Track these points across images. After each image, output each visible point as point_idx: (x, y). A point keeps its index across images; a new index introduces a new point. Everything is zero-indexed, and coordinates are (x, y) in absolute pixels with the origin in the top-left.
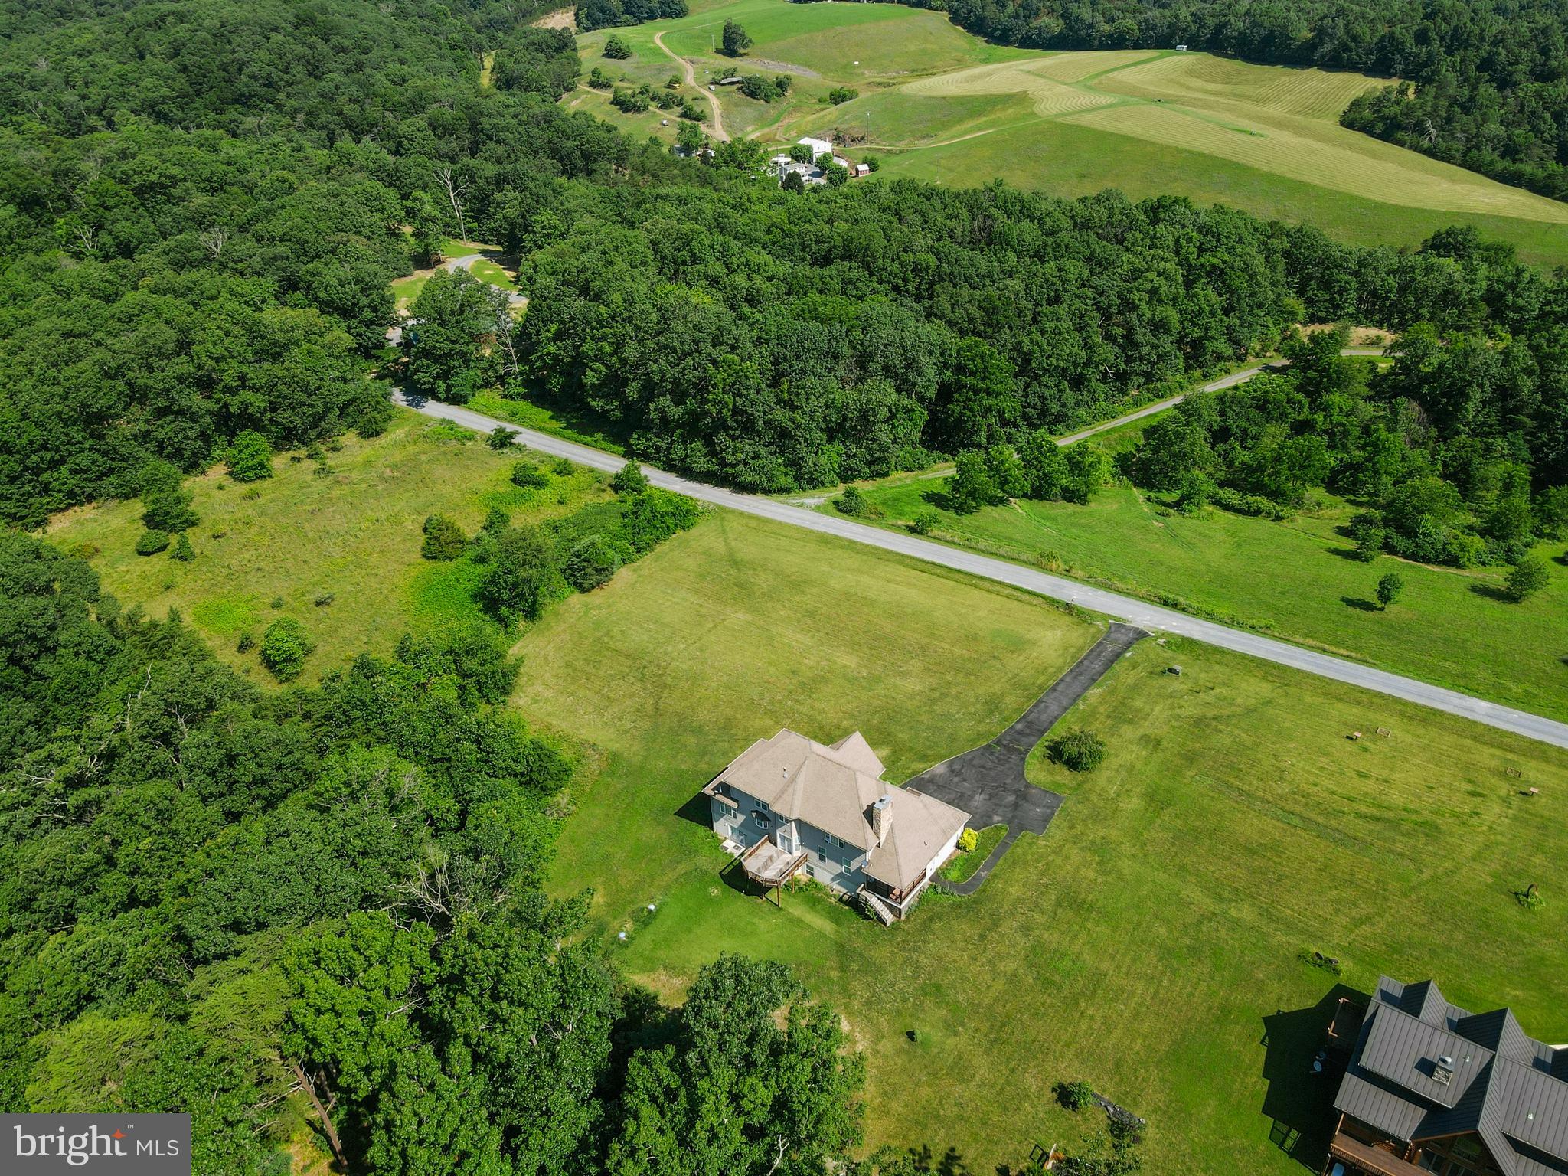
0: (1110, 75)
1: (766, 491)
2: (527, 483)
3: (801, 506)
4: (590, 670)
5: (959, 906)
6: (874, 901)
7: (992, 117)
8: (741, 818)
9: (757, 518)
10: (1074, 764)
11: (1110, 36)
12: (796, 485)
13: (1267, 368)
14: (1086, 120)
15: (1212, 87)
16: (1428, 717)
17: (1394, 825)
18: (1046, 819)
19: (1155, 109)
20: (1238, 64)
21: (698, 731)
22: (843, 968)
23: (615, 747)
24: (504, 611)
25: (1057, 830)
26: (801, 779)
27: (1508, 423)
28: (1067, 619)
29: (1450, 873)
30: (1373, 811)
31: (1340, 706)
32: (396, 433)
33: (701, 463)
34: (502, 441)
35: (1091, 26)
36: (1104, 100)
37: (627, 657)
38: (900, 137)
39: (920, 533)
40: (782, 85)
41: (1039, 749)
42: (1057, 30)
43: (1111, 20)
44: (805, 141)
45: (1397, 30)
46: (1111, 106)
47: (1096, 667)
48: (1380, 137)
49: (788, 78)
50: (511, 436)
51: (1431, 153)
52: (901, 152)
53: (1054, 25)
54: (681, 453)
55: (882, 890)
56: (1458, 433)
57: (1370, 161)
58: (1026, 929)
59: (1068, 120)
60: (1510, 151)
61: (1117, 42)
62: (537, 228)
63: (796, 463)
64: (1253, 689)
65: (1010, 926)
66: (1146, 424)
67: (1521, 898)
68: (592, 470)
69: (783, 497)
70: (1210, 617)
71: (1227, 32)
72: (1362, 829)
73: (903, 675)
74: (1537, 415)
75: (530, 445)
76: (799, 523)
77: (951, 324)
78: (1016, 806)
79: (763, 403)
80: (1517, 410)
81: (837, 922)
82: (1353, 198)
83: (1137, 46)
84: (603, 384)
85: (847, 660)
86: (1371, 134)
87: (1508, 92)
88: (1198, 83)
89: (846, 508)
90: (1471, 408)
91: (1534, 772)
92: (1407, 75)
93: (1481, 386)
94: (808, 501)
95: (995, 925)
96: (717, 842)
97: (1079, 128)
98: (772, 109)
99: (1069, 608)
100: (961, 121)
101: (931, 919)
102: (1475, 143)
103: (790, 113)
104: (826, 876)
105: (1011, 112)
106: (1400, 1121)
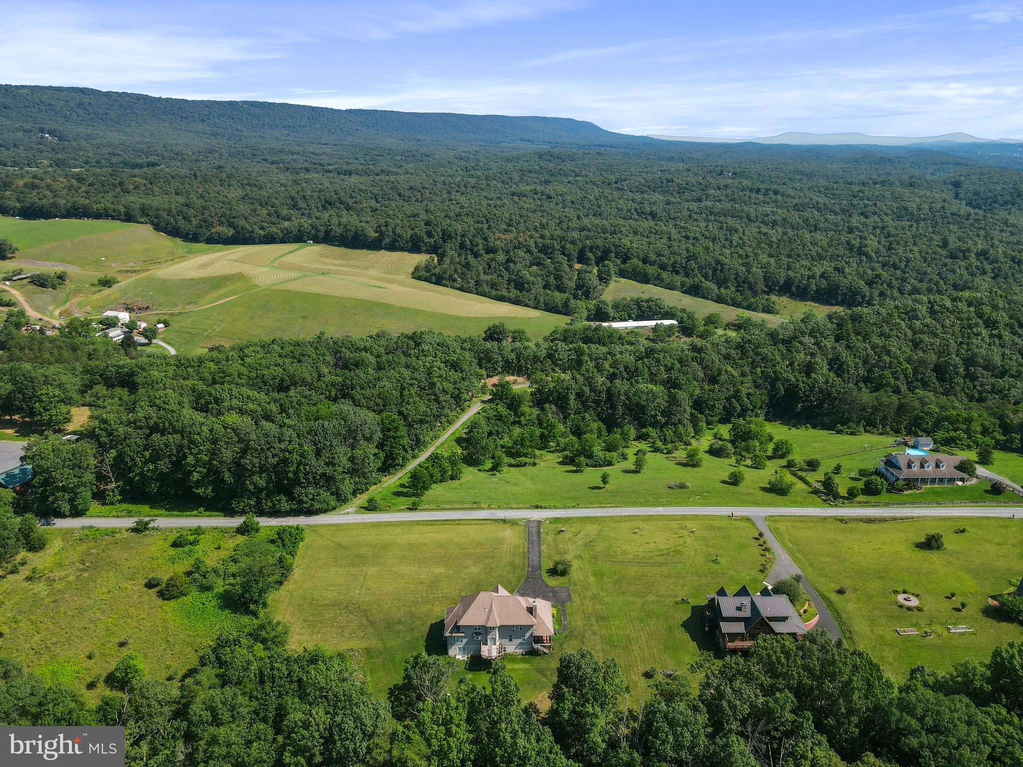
0: (282, 259)
1: (325, 511)
2: (186, 544)
3: (348, 513)
4: (318, 618)
5: (566, 637)
6: (537, 646)
7: (231, 288)
8: (465, 641)
9: (333, 525)
10: (563, 573)
11: (265, 236)
12: (338, 504)
13: (483, 402)
14: (290, 286)
15: (336, 262)
16: (649, 518)
17: (668, 554)
18: (569, 595)
19: (322, 277)
20: (342, 250)
21: (399, 622)
25: (576, 599)
27: (586, 408)
28: (506, 525)
29: (693, 562)
30: (659, 553)
31: (622, 524)
32: (55, 545)
34: (140, 529)
35: (253, 232)
36: (296, 274)
37: (333, 605)
38: (175, 305)
39: (416, 509)
40: (61, 277)
41: (545, 576)
42: (230, 234)
43: (262, 228)
44: (110, 313)
45: (417, 230)
46: (298, 278)
47: (535, 538)
48: (435, 283)
49: (65, 273)
50: (147, 523)
51: (461, 289)
52: (180, 314)
53: (228, 232)
55: (538, 640)
56: (570, 414)
58: (594, 633)
59: (279, 287)
61: (269, 240)
63: (337, 493)
64: (591, 529)
65: (588, 634)
66: (453, 438)
67: (715, 561)
68: (216, 528)
69: (334, 512)
70: (555, 507)
71: (333, 233)
72: (661, 559)
73: (467, 567)
74: (594, 401)
75: (161, 526)
76: (355, 521)
78: (555, 595)
80: (587, 401)
81: (527, 662)
83: (283, 241)
84: (203, 478)
85: (439, 570)
86: (432, 283)
87: (479, 259)
88: (327, 260)
89: (371, 507)
90: (572, 402)
91: (690, 525)
92: (428, 252)
94: (349, 510)
95: (584, 637)
96: (453, 659)
97: (288, 292)
98: (61, 293)
99: (504, 521)
101: (561, 645)
102: (478, 283)
103: (75, 295)
104: (512, 648)
105: (239, 285)
106: (739, 628)
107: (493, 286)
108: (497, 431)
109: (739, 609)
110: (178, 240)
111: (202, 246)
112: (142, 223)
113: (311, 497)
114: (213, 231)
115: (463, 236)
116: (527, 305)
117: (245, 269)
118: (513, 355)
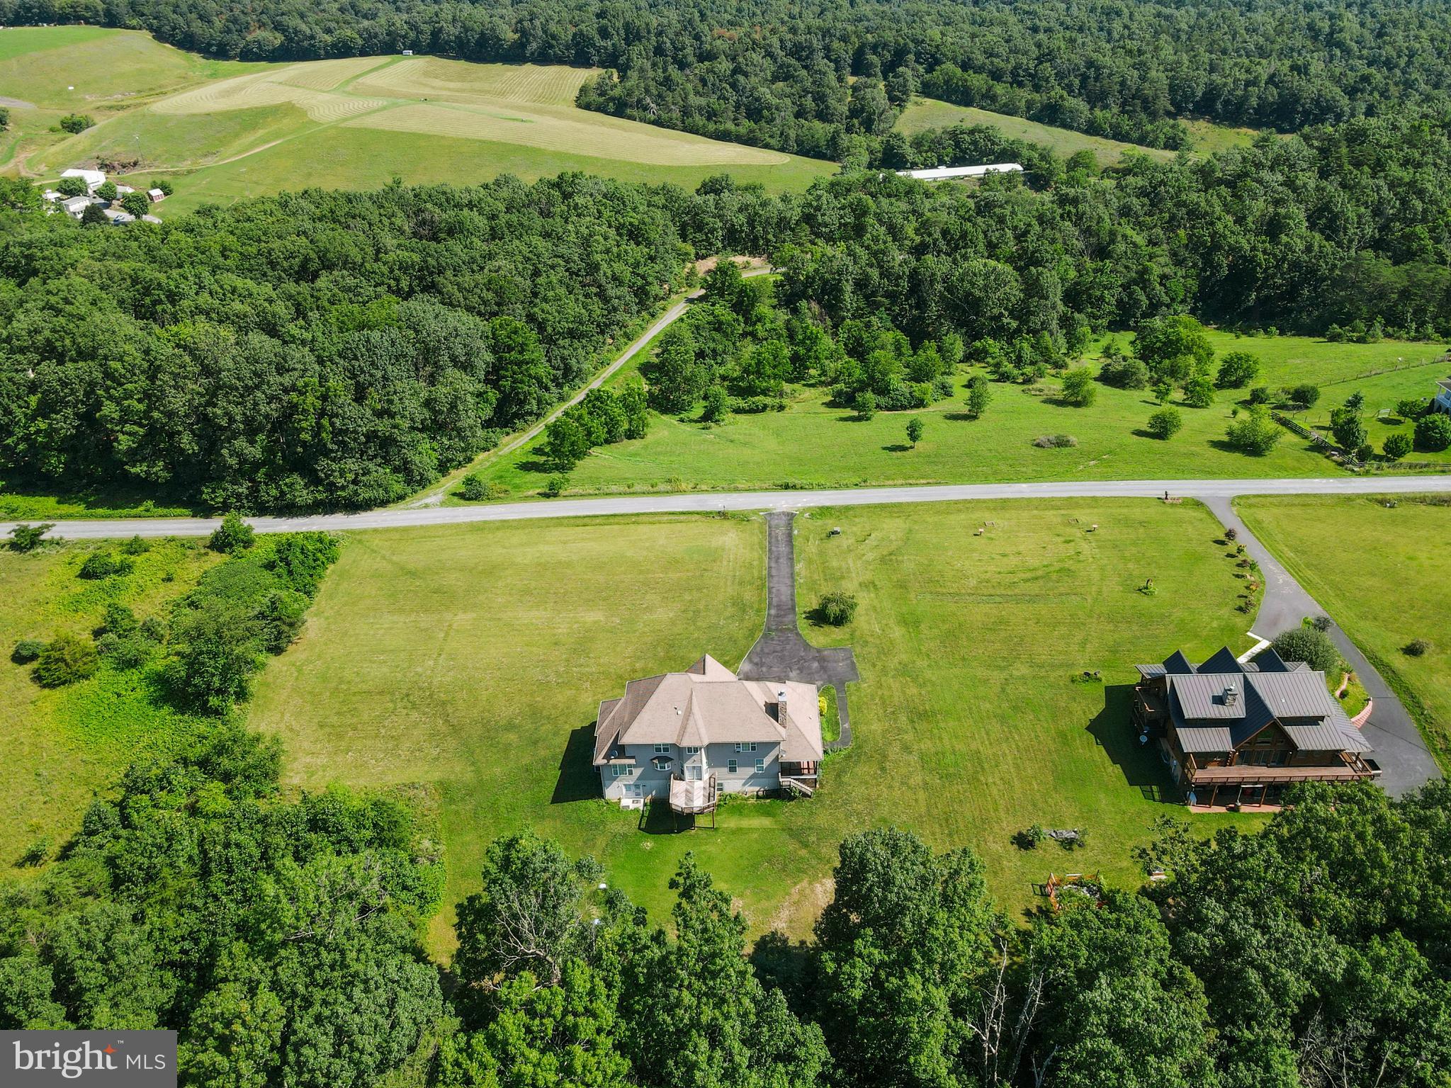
0: (360, 80)
1: (384, 503)
2: (106, 573)
3: (426, 506)
4: (349, 720)
5: (848, 757)
6: (786, 781)
7: (274, 127)
8: (637, 772)
9: (396, 529)
10: (840, 620)
11: (334, 45)
12: (409, 490)
13: (691, 301)
14: (370, 122)
15: (452, 85)
16: (1003, 505)
17: (1046, 577)
18: (853, 667)
19: (424, 106)
20: (462, 64)
21: (510, 727)
22: (805, 845)
23: (436, 776)
25: (867, 674)
26: (696, 709)
28: (727, 524)
29: (1099, 592)
30: (1029, 575)
31: (952, 517)
33: (304, 495)
34: (29, 542)
35: (312, 37)
36: (381, 102)
37: (381, 693)
38: (181, 158)
39: (555, 495)
41: (803, 625)
42: (277, 43)
43: (328, 31)
44: (70, 173)
45: (582, 26)
46: (384, 108)
47: (783, 548)
48: (614, 114)
50: (36, 533)
51: (658, 123)
52: (190, 172)
53: (270, 37)
54: (274, 492)
58: (906, 749)
59: (351, 124)
61: (342, 50)
63: (405, 469)
64: (893, 528)
65: (894, 751)
66: (636, 363)
68: (173, 540)
69: (401, 504)
70: (821, 487)
71: (444, 36)
72: (1034, 588)
73: (649, 609)
74: (888, 295)
75: (67, 537)
76: (439, 521)
78: (823, 669)
79: (360, 418)
80: (874, 294)
81: (768, 814)
83: (363, 53)
85: (594, 616)
86: (608, 114)
87: (688, 71)
88: (437, 83)
89: (471, 493)
90: (848, 296)
91: (1084, 516)
92: (602, 64)
93: (847, 281)
94: (428, 501)
95: (885, 757)
96: (616, 808)
97: (369, 131)
99: (723, 515)
100: (237, 136)
101: (838, 776)
102: (686, 112)
103: (23, 148)
104: (737, 784)
105: (286, 123)
106: (1220, 741)
107: (711, 115)
108: (714, 351)
109: (1219, 700)
110: (195, 56)
111: (234, 65)
112: (134, 28)
113: (351, 477)
114: (249, 38)
115: (659, 34)
116: (767, 146)
117: (298, 96)
118: (742, 218)
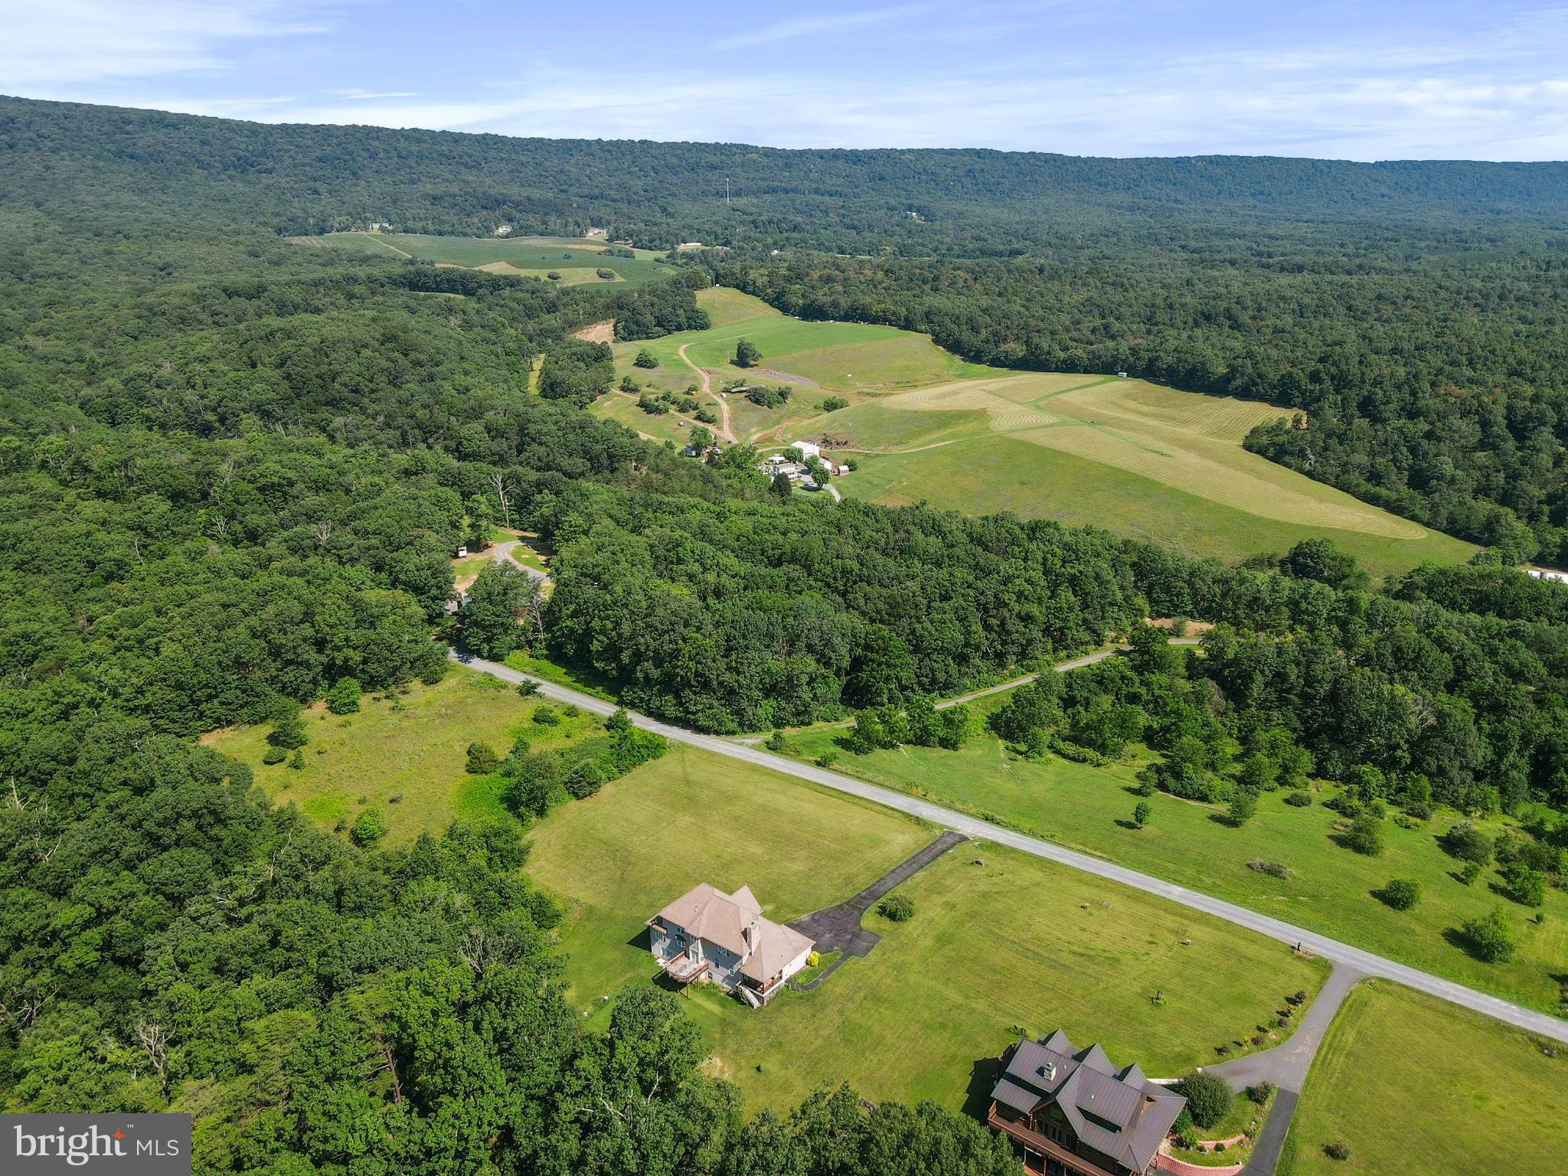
0: (1059, 396)
1: (717, 733)
2: (545, 721)
3: (741, 744)
4: (579, 851)
5: (801, 997)
6: (747, 992)
7: (956, 429)
8: (668, 941)
9: (708, 752)
10: (893, 916)
11: (1064, 361)
12: (737, 729)
13: (1117, 652)
14: (1031, 437)
15: (1144, 408)
16: (1141, 896)
17: (1092, 958)
18: (868, 950)
19: (1087, 429)
20: (1168, 390)
21: (649, 892)
22: (723, 1032)
23: (591, 902)
24: (522, 809)
25: (873, 956)
26: (706, 911)
27: (1283, 702)
28: (916, 827)
29: (1116, 986)
30: (1082, 951)
31: (1084, 888)
32: (449, 682)
33: (671, 711)
34: (528, 690)
35: (1049, 353)
36: (1049, 419)
37: (605, 843)
38: (878, 443)
39: (824, 765)
40: (783, 394)
41: (874, 907)
42: (1021, 354)
43: (1065, 349)
44: (798, 445)
45: (1298, 368)
46: (1051, 425)
47: (927, 858)
48: (1272, 459)
49: (789, 388)
50: (535, 686)
51: (1311, 475)
52: (877, 456)
53: (1018, 349)
54: (658, 703)
55: (753, 984)
56: (1249, 706)
57: (1255, 481)
58: (841, 1013)
59: (1015, 436)
60: (1375, 477)
61: (1069, 367)
62: (566, 526)
63: (739, 713)
65: (831, 1010)
66: (1015, 692)
67: (1154, 1001)
68: (592, 714)
69: (729, 738)
70: (1015, 828)
71: (1158, 364)
72: (1070, 960)
73: (794, 860)
75: (548, 694)
76: (740, 756)
77: (864, 614)
78: (851, 940)
79: (718, 669)
80: (1288, 691)
81: (723, 1006)
82: (1236, 512)
83: (1086, 371)
84: (605, 650)
85: (755, 849)
86: (1267, 458)
87: (1379, 426)
88: (1132, 405)
89: (772, 747)
90: (1258, 686)
91: (1196, 931)
92: (1299, 406)
93: (1262, 672)
94: (747, 741)
95: (823, 1009)
96: (653, 959)
97: (1023, 443)
98: (774, 413)
99: (918, 821)
100: (929, 431)
101: (783, 1005)
102: (1345, 467)
103: (789, 418)
104: (719, 976)
105: (971, 426)
106: (1025, 1102)
109: (1041, 1071)
110: (957, 358)
111: (983, 368)
112: (920, 332)
113: (700, 707)
114: (1003, 348)
117: (992, 404)
